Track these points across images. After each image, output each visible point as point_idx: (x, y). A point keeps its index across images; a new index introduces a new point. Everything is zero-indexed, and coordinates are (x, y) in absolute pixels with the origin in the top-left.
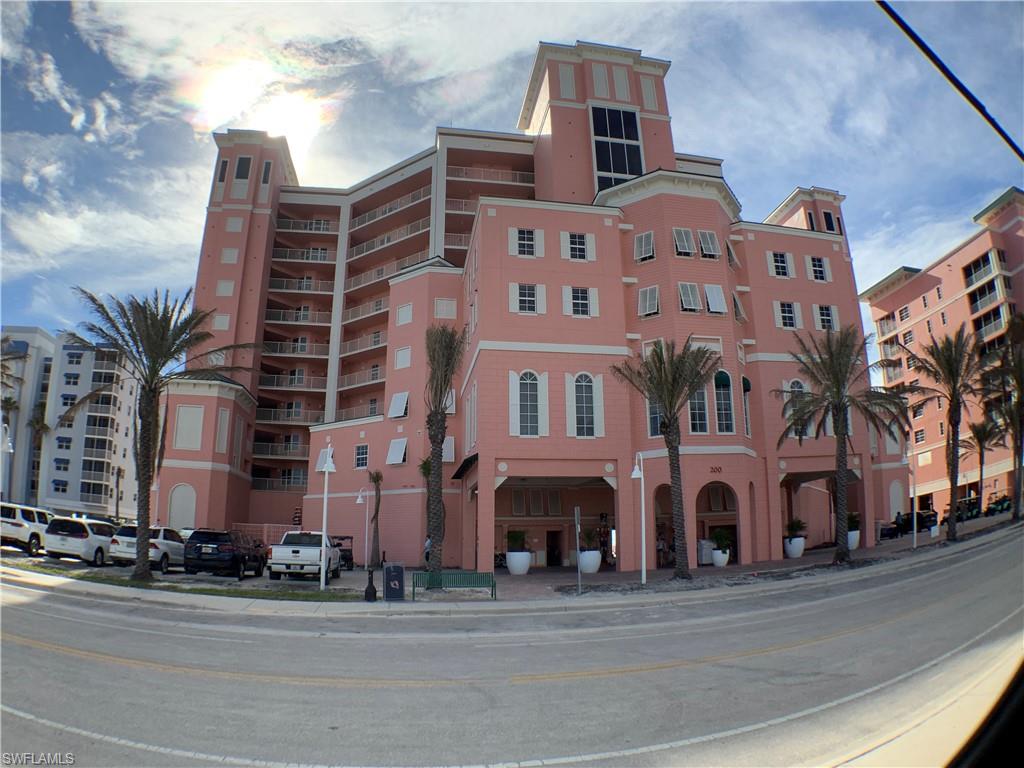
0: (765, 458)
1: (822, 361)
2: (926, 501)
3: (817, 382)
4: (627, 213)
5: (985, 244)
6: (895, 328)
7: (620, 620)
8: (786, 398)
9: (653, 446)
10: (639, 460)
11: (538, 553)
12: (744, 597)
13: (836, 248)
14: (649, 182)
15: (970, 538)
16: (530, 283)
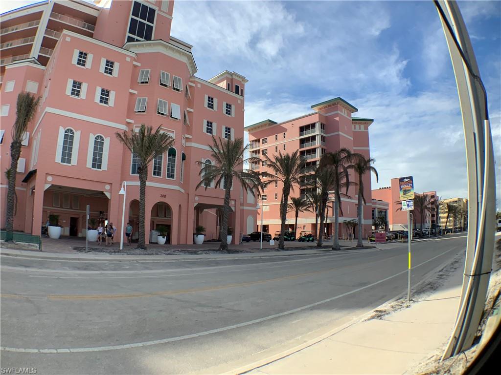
0: (188, 194)
1: (224, 152)
2: (265, 228)
3: (220, 162)
4: (139, 57)
5: (315, 119)
6: (259, 146)
7: (108, 268)
8: (203, 166)
9: (133, 179)
10: (124, 186)
11: (66, 228)
12: (174, 261)
13: (239, 102)
14: (154, 44)
15: (292, 250)
16: (80, 81)
